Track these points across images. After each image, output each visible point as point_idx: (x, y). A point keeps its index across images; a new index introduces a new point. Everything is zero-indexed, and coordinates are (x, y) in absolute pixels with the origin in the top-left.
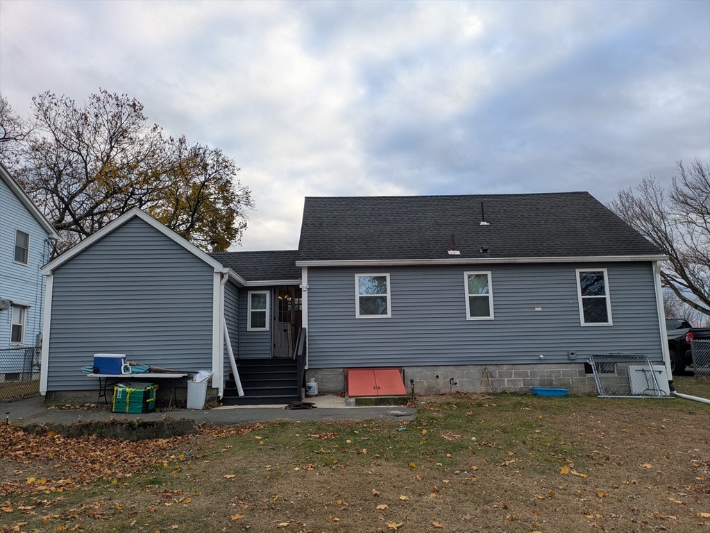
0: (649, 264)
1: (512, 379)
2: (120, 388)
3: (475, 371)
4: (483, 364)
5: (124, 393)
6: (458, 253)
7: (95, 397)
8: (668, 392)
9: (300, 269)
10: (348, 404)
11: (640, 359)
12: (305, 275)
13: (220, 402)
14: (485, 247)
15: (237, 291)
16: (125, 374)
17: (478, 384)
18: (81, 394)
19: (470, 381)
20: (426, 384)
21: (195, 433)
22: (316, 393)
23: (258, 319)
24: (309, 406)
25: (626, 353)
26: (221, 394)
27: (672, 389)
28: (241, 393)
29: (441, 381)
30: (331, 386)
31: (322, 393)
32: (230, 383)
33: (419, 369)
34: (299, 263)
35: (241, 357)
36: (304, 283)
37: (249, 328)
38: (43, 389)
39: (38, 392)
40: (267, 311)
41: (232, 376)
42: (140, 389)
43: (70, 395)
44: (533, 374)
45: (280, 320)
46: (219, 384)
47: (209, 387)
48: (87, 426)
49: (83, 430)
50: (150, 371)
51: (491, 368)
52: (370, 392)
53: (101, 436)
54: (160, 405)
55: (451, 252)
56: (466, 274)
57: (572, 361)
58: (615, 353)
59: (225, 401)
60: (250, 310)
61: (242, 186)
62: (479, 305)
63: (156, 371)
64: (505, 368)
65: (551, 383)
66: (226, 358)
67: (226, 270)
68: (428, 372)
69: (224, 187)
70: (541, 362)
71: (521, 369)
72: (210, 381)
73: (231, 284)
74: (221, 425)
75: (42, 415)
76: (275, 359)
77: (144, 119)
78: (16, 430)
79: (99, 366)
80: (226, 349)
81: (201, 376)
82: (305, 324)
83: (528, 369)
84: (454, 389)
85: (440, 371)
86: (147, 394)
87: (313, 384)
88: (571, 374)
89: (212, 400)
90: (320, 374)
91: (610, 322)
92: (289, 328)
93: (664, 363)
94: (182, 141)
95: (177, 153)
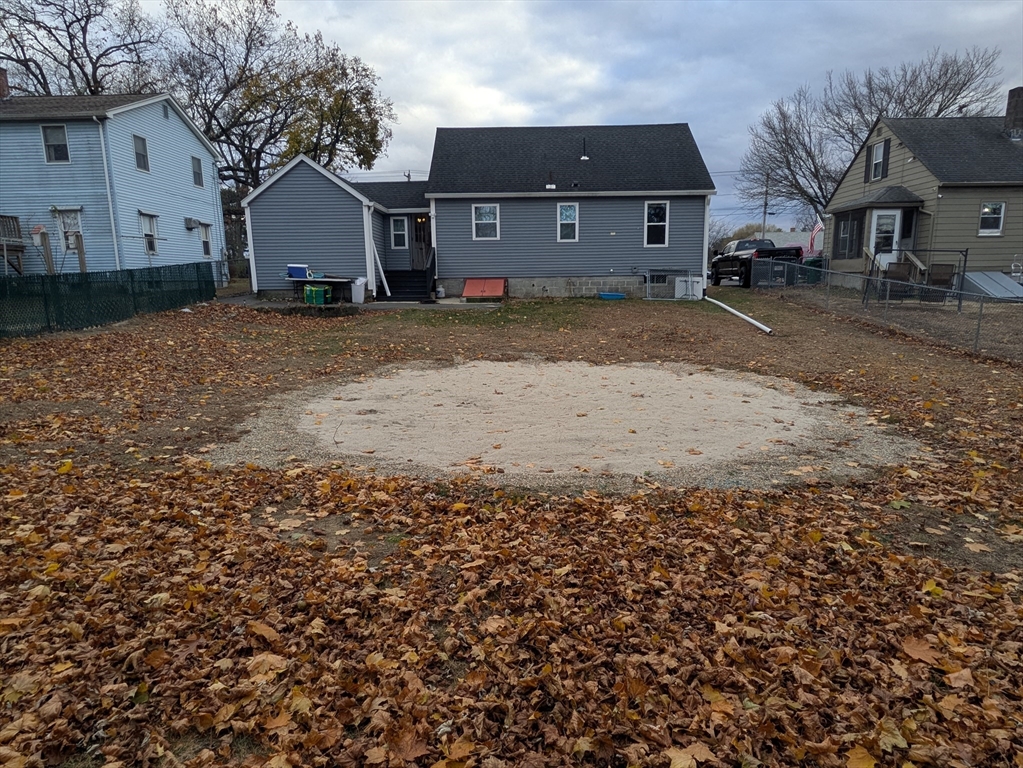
0: (703, 197)
1: (588, 287)
2: (308, 288)
3: (561, 281)
4: (568, 276)
5: (311, 291)
6: (554, 187)
7: (291, 294)
8: (700, 296)
9: (429, 200)
10: (461, 301)
11: (684, 273)
12: (433, 205)
13: (374, 299)
14: (576, 182)
15: (382, 218)
16: (310, 279)
17: (563, 291)
18: (281, 292)
19: (557, 289)
20: (525, 291)
21: (360, 314)
22: (444, 295)
23: (399, 240)
24: (434, 302)
25: (675, 268)
26: (374, 294)
27: (704, 295)
28: (389, 294)
29: (536, 288)
30: (455, 291)
31: (448, 296)
32: (380, 288)
33: (520, 280)
34: (427, 196)
35: (389, 269)
36: (433, 212)
37: (393, 247)
38: (255, 288)
39: (252, 291)
40: (406, 233)
41: (381, 282)
42: (322, 288)
43: (273, 292)
44: (604, 284)
45: (417, 240)
46: (373, 287)
47: (366, 289)
48: (294, 309)
49: (291, 312)
50: (325, 277)
51: (573, 279)
52: (478, 294)
53: (303, 315)
54: (335, 300)
55: (548, 187)
56: (559, 205)
57: (634, 274)
58: (666, 268)
59: (378, 298)
60: (393, 233)
61: (384, 98)
62: (568, 230)
63: (329, 277)
64: (584, 279)
65: (617, 291)
66: (377, 269)
67: (371, 204)
68: (526, 282)
69: (366, 96)
70: (611, 275)
71: (596, 280)
72: (366, 285)
73: (376, 212)
74: (376, 310)
75: (257, 304)
76: (413, 270)
77: (278, 16)
78: (251, 310)
79: (292, 272)
80: (376, 263)
81: (360, 281)
82: (434, 245)
83: (601, 280)
84: (545, 295)
85: (535, 281)
86: (326, 292)
87: (441, 289)
88: (631, 283)
89: (368, 297)
90: (446, 283)
91: (666, 244)
92: (423, 247)
93: (702, 276)
94: (318, 38)
95: (314, 53)
